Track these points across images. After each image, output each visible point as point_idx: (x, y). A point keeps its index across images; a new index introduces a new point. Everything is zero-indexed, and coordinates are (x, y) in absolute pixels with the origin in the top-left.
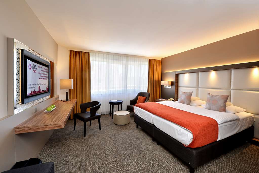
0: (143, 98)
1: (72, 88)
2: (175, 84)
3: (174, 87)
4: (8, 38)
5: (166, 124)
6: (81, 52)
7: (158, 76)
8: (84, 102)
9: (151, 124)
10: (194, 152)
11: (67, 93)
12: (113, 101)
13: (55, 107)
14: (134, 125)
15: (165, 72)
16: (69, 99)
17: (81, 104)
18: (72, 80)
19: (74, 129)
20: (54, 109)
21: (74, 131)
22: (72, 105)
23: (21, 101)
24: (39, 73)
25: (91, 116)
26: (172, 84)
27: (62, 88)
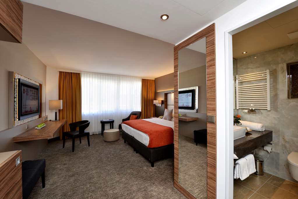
0: (135, 117)
1: (62, 108)
2: (165, 103)
3: (163, 105)
4: (9, 72)
5: (139, 133)
6: (71, 73)
7: (151, 95)
8: (74, 122)
9: (132, 136)
10: (152, 150)
11: (56, 113)
12: (104, 120)
13: (45, 125)
14: (122, 141)
15: (158, 91)
16: (58, 118)
17: (71, 123)
18: (61, 101)
19: (64, 147)
20: (43, 126)
21: (64, 149)
22: (61, 123)
23: (17, 118)
24: (31, 96)
25: (79, 134)
26: (163, 102)
27: (51, 109)
